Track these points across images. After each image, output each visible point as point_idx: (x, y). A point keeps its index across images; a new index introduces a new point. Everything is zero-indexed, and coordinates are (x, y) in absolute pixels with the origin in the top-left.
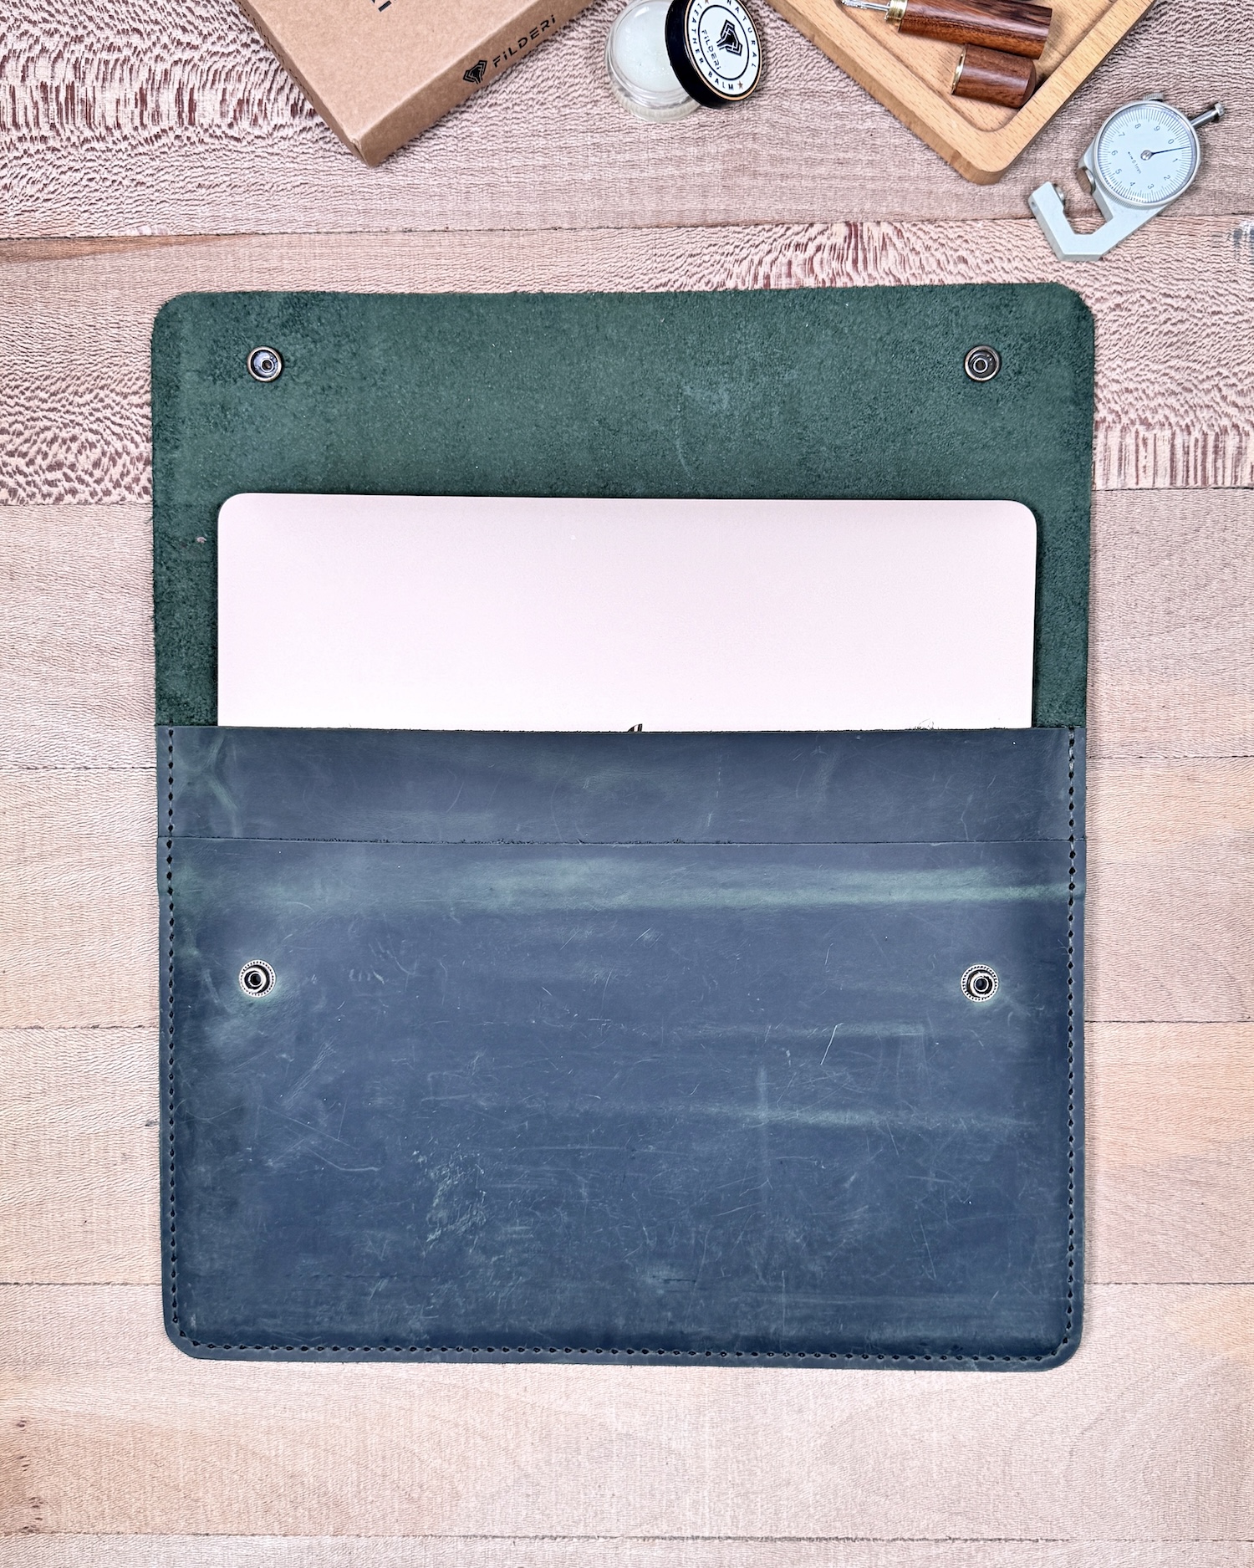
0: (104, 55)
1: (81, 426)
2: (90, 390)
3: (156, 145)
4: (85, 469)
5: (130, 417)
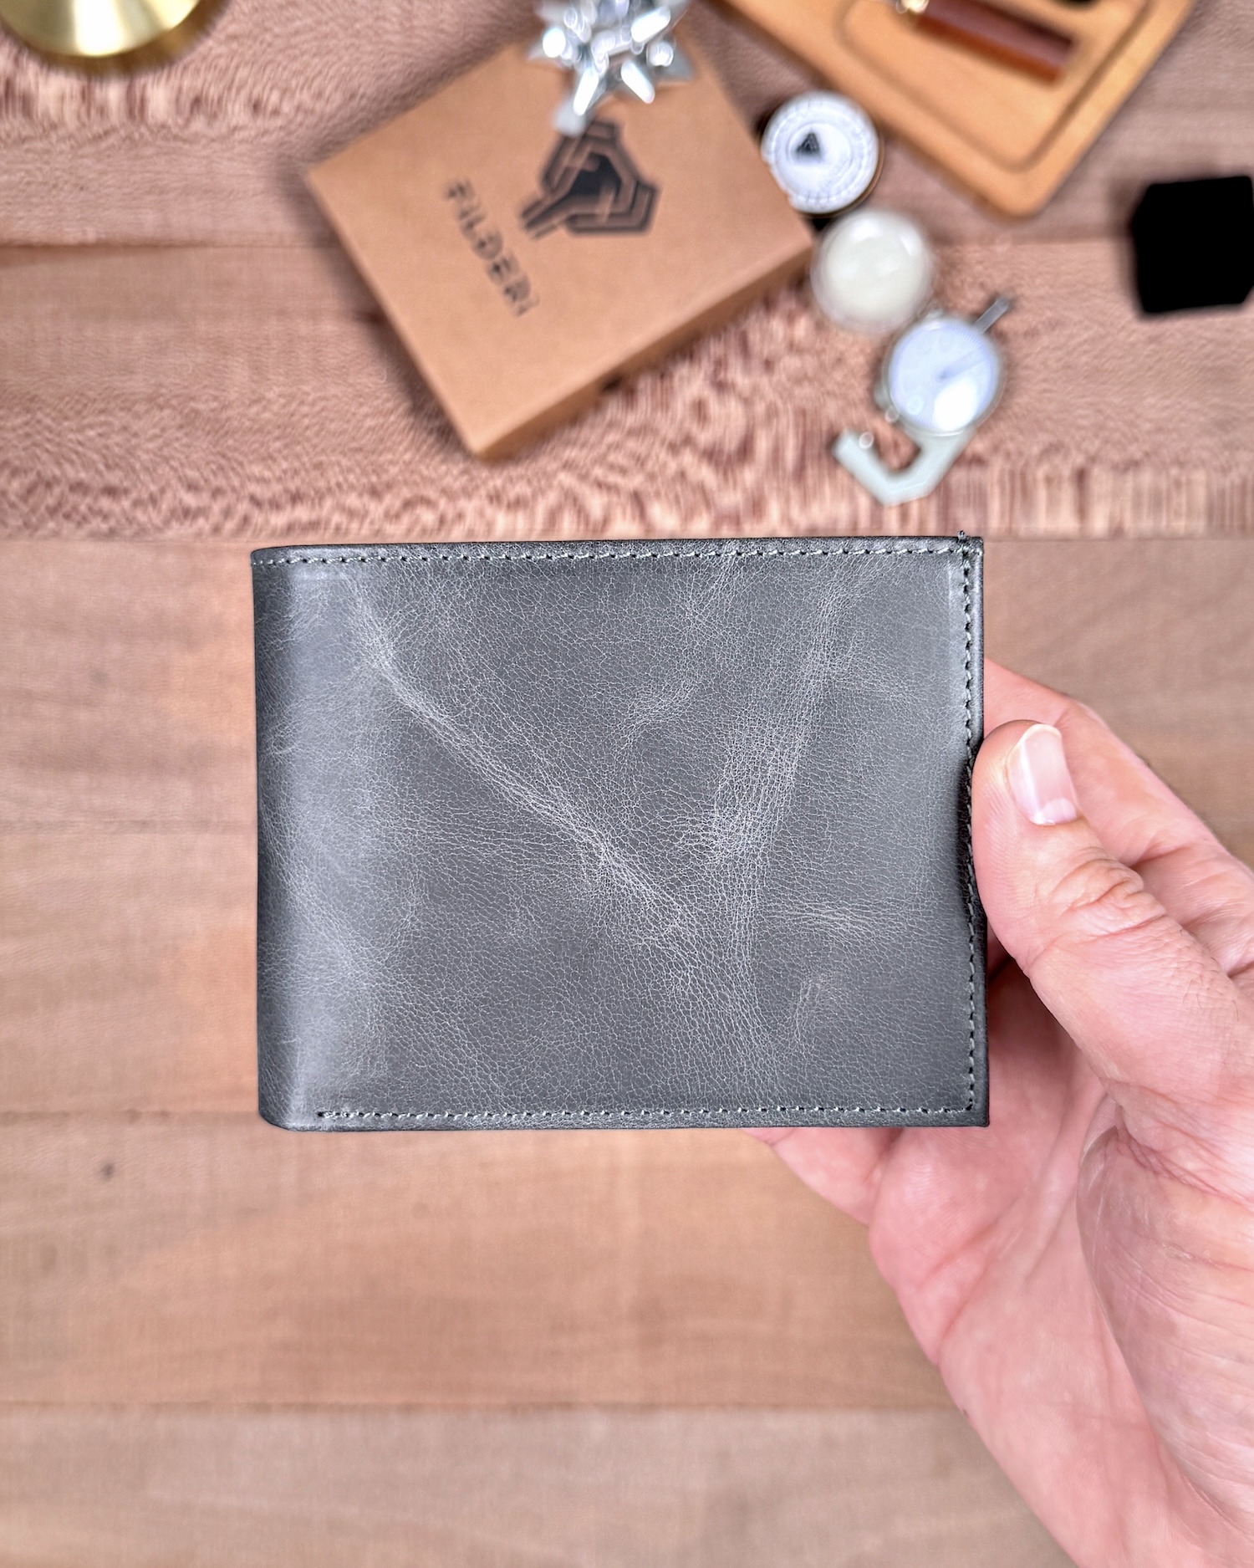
1: (16, 447)
2: (28, 411)
3: (103, 145)
4: (17, 495)
5: (71, 441)
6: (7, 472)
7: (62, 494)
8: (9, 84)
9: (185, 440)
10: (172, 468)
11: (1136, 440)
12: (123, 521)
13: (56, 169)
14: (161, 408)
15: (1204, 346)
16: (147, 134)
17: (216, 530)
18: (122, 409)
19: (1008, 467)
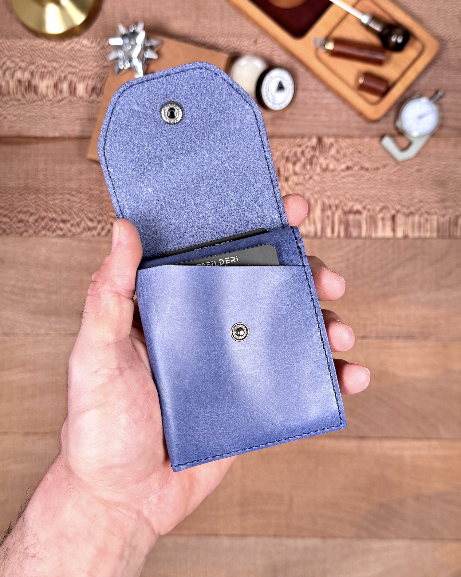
0: (43, 70)
1: (31, 206)
2: (35, 193)
3: (61, 103)
4: (32, 223)
5: (50, 204)
6: (28, 214)
7: (47, 222)
8: (29, 82)
9: (89, 204)
10: (84, 213)
11: (412, 205)
12: (68, 231)
13: (46, 112)
14: (81, 193)
15: (436, 173)
16: (77, 100)
17: (99, 234)
18: (67, 193)
19: (368, 214)
